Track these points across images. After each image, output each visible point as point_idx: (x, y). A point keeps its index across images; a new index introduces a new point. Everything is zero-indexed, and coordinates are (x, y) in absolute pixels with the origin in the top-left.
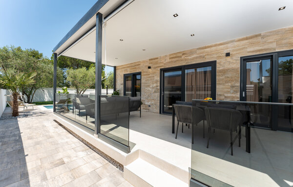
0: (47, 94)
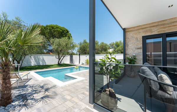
0: (33, 59)
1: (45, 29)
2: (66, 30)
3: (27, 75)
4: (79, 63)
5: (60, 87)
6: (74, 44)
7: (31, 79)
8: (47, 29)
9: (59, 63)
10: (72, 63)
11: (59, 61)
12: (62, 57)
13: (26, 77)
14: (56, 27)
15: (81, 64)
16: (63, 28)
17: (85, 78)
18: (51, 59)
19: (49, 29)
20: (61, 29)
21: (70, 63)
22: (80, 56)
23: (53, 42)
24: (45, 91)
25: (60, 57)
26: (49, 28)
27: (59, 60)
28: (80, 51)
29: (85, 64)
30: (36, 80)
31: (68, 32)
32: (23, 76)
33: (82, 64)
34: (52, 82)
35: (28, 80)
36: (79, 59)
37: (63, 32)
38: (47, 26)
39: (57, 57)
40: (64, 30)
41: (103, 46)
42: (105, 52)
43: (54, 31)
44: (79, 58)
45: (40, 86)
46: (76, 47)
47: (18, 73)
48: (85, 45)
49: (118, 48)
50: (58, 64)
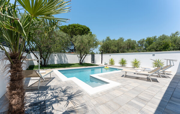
1: (67, 28)
2: (87, 28)
3: (50, 73)
4: (102, 63)
5: (90, 96)
6: (97, 41)
7: (54, 78)
8: (70, 28)
9: (81, 62)
10: (94, 63)
11: (80, 60)
12: (84, 56)
13: (49, 76)
14: (78, 26)
15: (103, 64)
16: (84, 26)
17: (120, 84)
18: (72, 58)
19: (71, 29)
20: (82, 28)
21: (92, 62)
22: (103, 56)
23: (76, 40)
24: (68, 100)
25: (82, 56)
26: (71, 27)
27: (81, 58)
28: (103, 49)
29: (108, 64)
30: (59, 80)
31: (89, 30)
32: (45, 74)
33: (105, 64)
34: (77, 85)
35: (51, 79)
36: (102, 59)
37: (84, 31)
38: (69, 26)
39: (79, 56)
40: (85, 29)
41: (130, 44)
42: (132, 51)
43: (76, 30)
44: (102, 57)
45: (62, 90)
46: (99, 44)
47: (39, 71)
48: (109, 43)
49: (151, 46)
50: (79, 63)
